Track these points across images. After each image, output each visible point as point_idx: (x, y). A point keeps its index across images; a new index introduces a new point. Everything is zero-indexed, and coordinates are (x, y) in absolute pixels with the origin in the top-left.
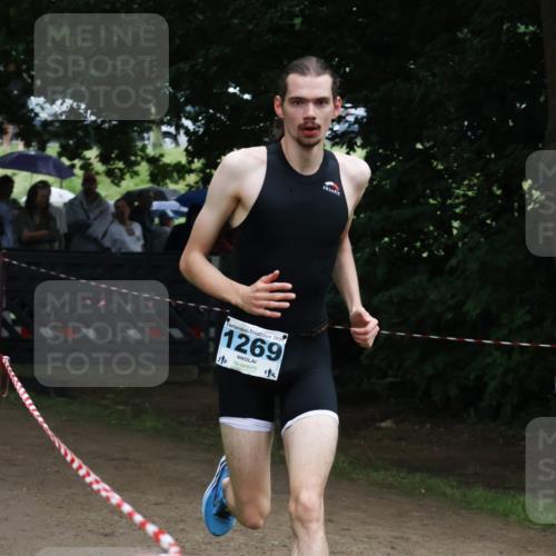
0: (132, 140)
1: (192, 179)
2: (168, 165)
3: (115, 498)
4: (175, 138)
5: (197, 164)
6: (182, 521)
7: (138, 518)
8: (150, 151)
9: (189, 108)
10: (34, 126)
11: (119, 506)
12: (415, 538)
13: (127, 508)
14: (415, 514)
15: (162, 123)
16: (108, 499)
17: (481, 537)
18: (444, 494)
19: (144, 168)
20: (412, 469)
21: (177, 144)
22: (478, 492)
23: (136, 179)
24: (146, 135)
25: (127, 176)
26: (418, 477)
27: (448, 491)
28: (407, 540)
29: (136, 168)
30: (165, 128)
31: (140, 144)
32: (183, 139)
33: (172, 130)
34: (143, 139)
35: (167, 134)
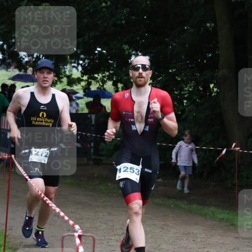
0: (60, 69)
1: (83, 84)
2: (74, 79)
3: (58, 210)
4: (77, 68)
5: (85, 78)
6: (82, 219)
7: (66, 218)
8: (67, 73)
9: (82, 56)
10: (22, 63)
11: (59, 213)
12: (171, 225)
13: (62, 214)
14: (171, 215)
15: (72, 63)
16: (55, 210)
17: (196, 224)
18: (182, 208)
19: (65, 80)
20: (169, 198)
21: (78, 70)
22: (194, 206)
23: (62, 84)
24: (65, 67)
25: (58, 83)
26: (171, 201)
27: (183, 206)
28: (168, 225)
29: (62, 80)
30: (73, 65)
31: (63, 70)
32: (80, 68)
33: (76, 65)
34: (65, 68)
35: (74, 67)
